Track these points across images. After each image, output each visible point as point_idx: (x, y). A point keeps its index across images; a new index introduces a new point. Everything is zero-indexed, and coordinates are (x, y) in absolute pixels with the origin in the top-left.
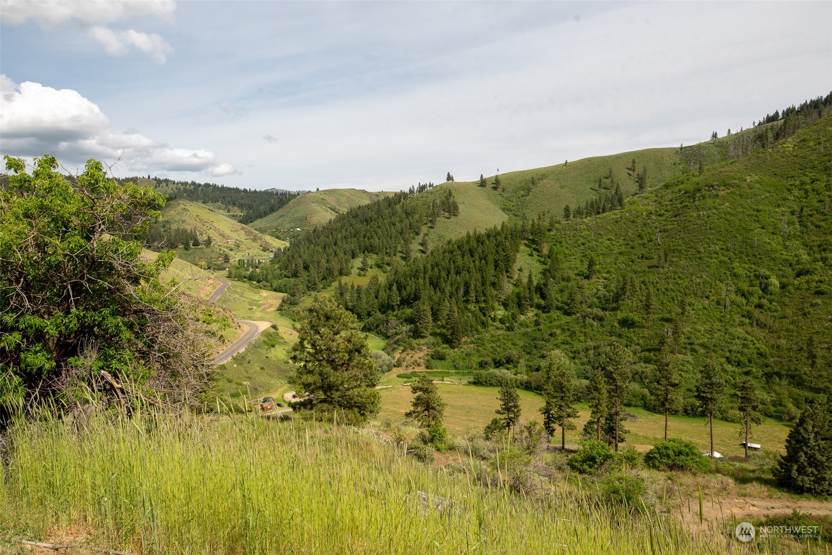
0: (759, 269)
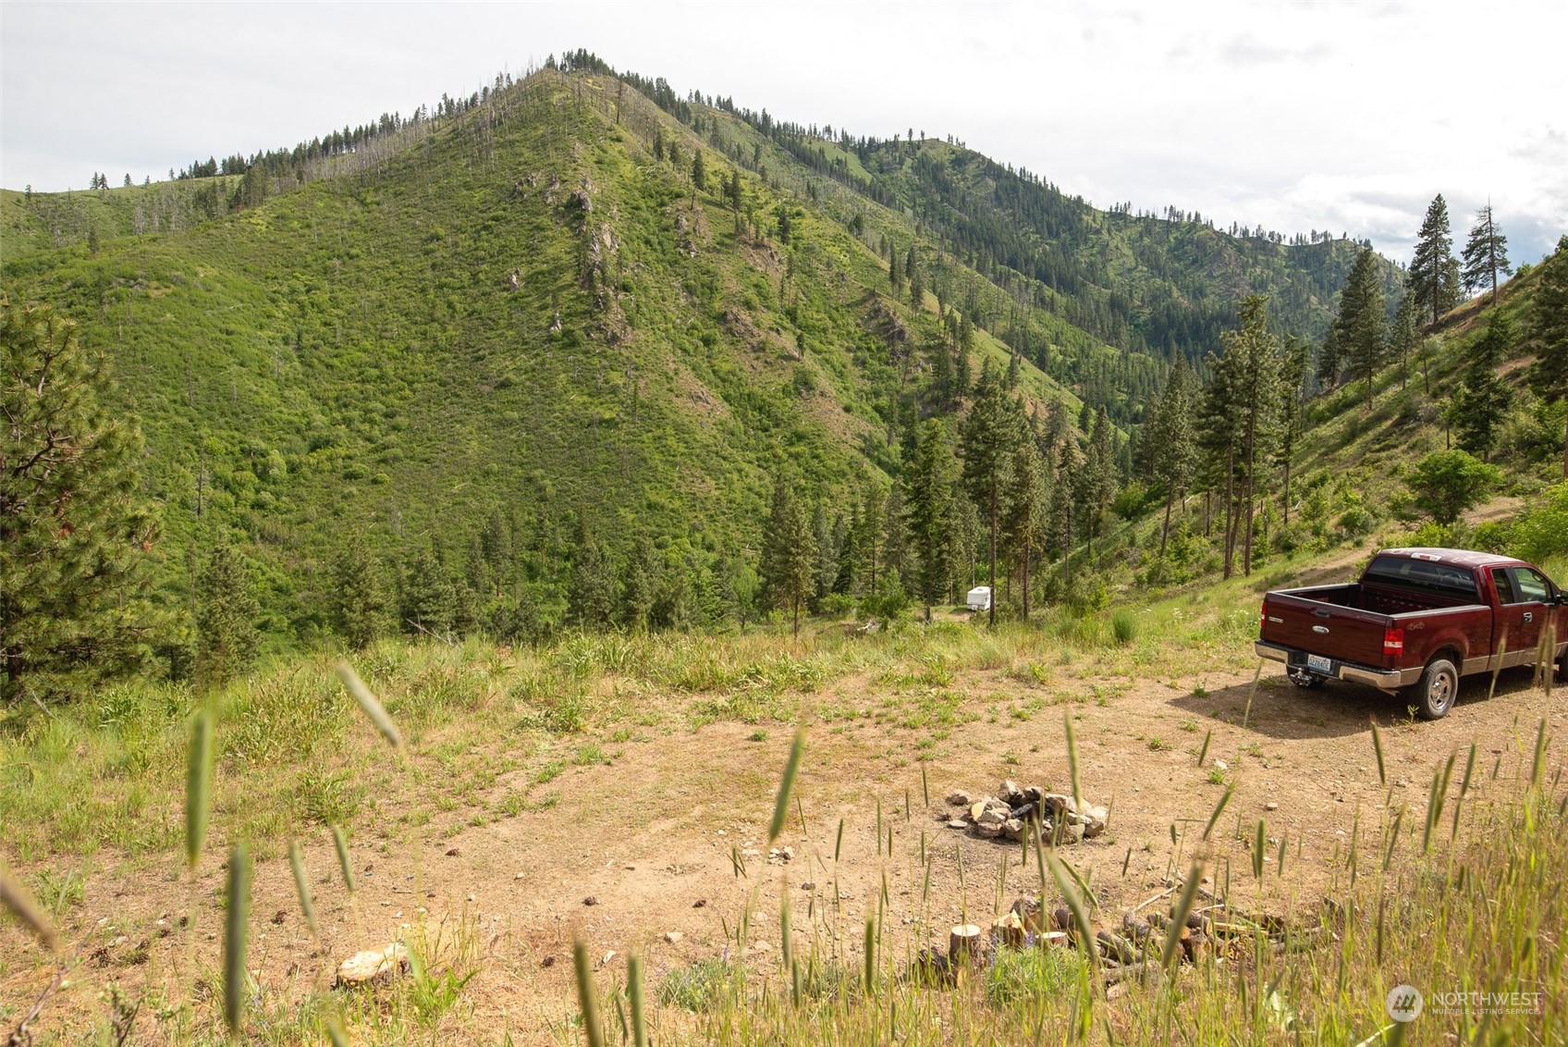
0: (247, 439)
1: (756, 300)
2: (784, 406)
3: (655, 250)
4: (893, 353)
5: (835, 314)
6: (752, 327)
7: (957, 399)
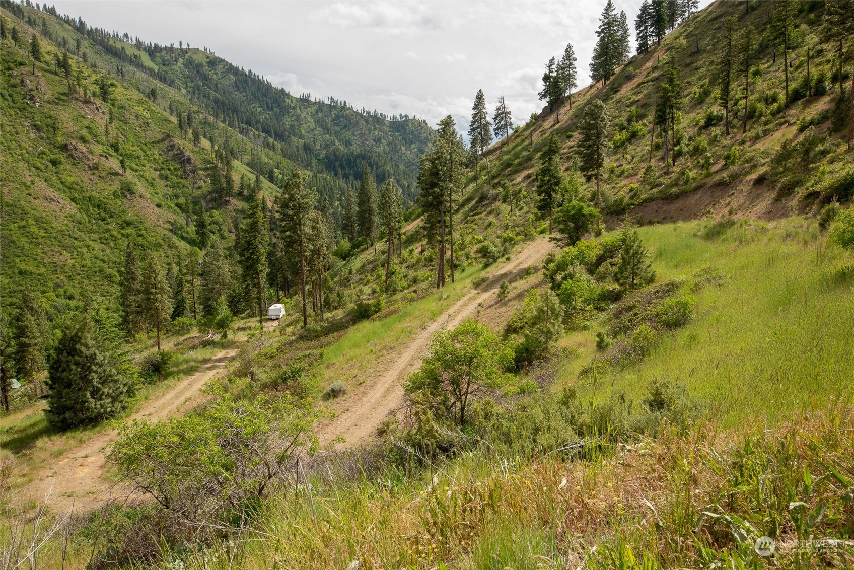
1: (89, 137)
2: (116, 205)
3: (7, 100)
4: (185, 171)
5: (144, 147)
6: (87, 154)
7: (227, 198)
